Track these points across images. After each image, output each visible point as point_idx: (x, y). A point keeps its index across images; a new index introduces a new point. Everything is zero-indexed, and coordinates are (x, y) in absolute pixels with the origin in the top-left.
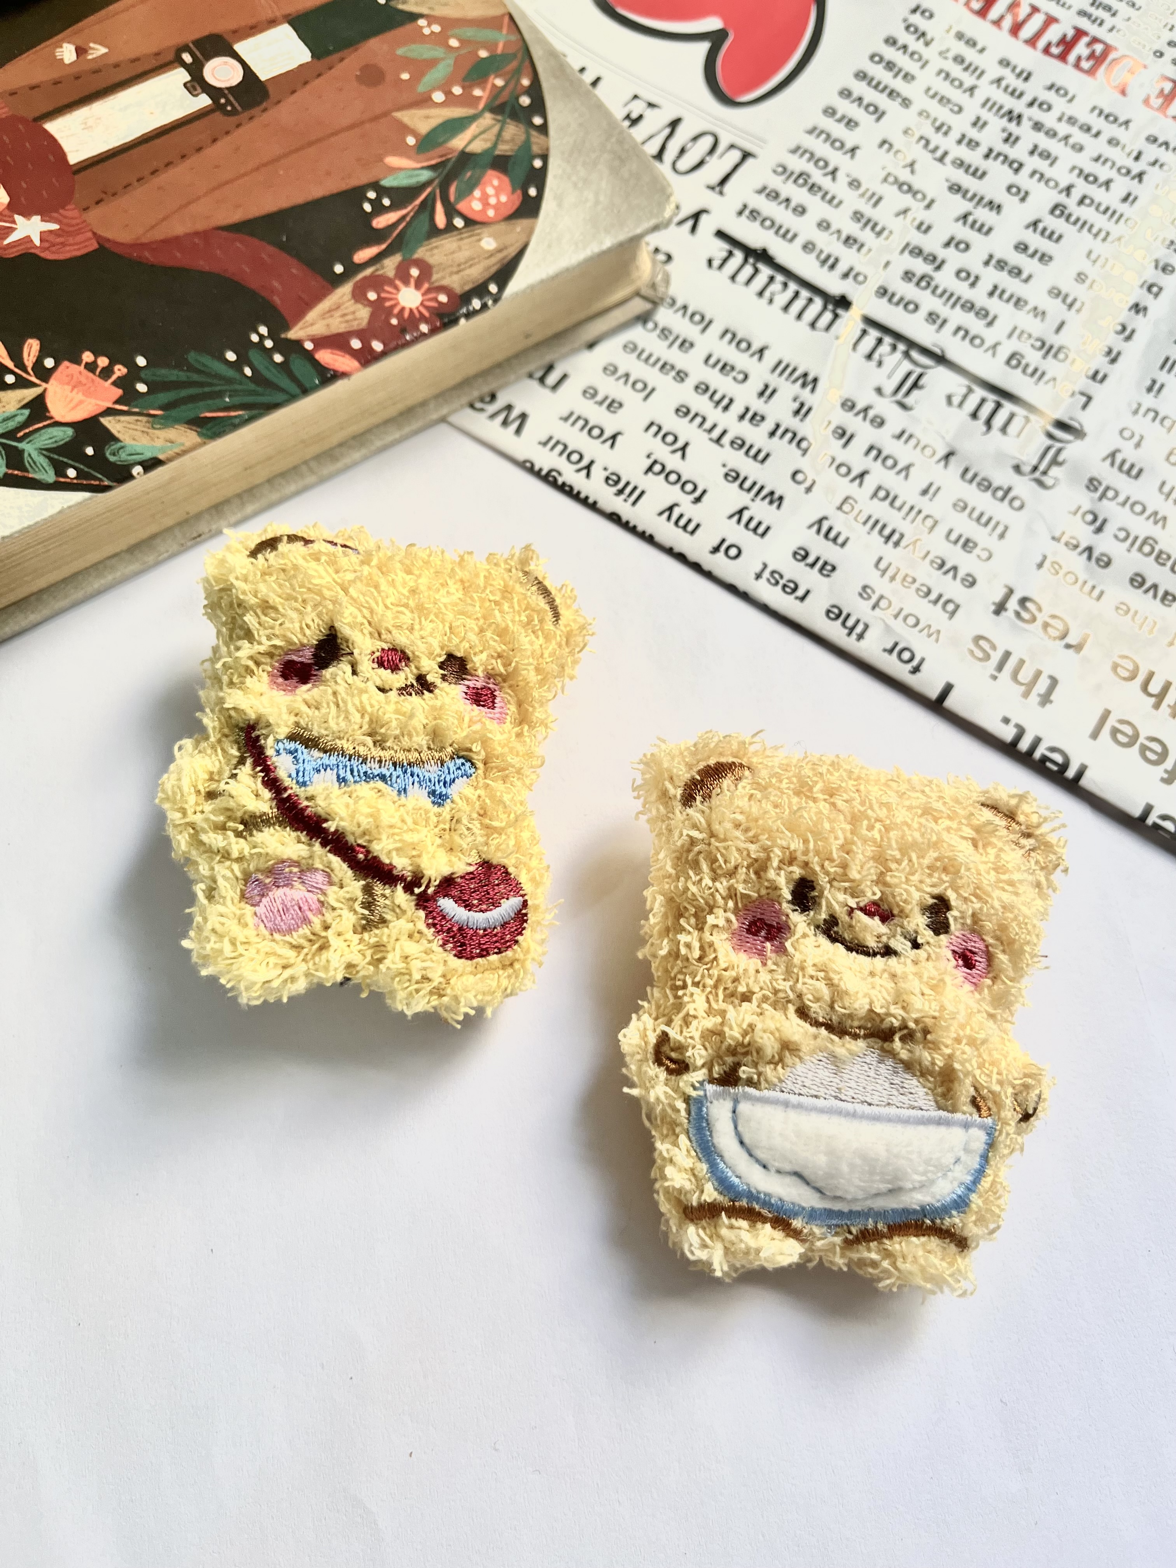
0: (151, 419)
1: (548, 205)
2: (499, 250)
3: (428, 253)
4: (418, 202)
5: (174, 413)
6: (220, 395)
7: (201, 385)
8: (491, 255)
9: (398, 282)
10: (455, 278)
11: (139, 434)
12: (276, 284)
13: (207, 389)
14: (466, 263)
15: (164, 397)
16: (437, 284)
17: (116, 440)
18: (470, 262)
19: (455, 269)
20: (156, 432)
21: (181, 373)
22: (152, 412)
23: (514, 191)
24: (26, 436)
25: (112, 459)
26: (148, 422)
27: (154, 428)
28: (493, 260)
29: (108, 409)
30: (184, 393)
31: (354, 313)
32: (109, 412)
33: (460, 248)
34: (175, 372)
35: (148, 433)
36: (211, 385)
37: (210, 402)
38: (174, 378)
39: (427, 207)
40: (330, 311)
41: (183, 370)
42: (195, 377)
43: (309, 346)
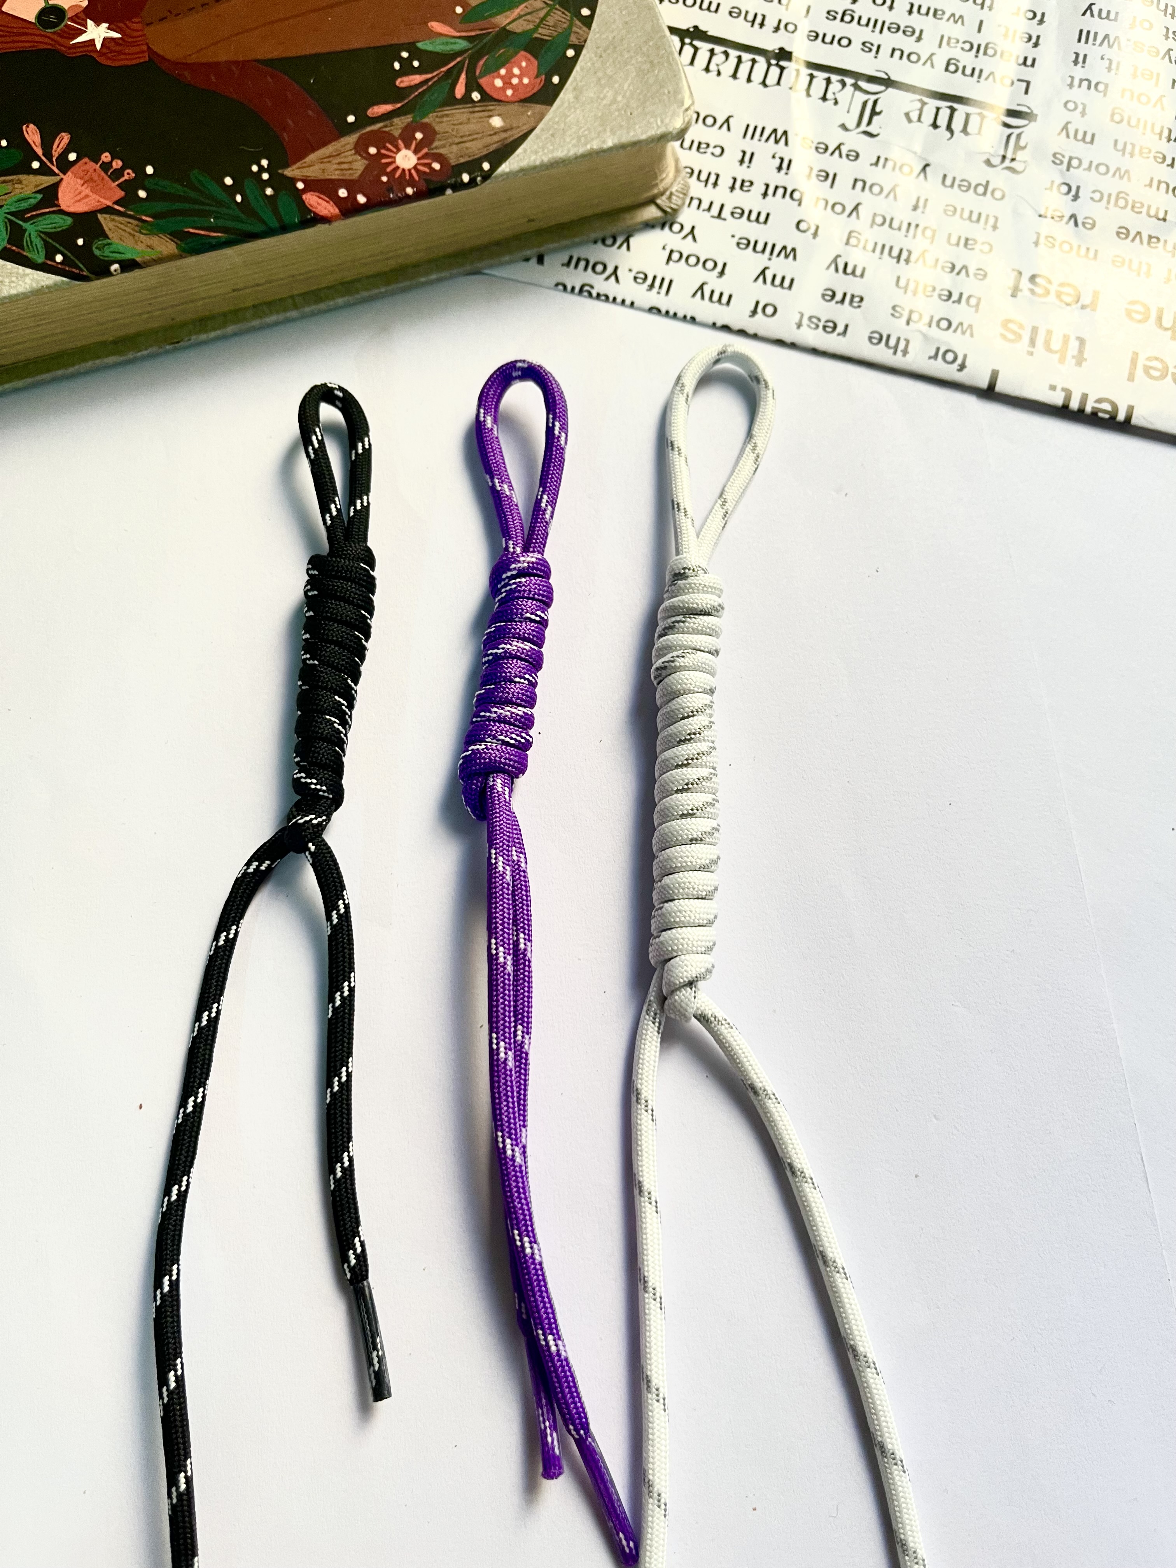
0: (140, 224)
1: (566, 96)
2: (504, 130)
3: (438, 120)
4: (444, 69)
5: (162, 222)
6: (208, 214)
7: (195, 201)
8: (495, 134)
9: (400, 142)
10: (455, 148)
11: (127, 235)
12: (290, 122)
13: (197, 207)
14: (470, 135)
15: (160, 206)
16: (435, 151)
17: (107, 237)
18: (472, 136)
19: (457, 140)
20: (142, 236)
21: (180, 188)
22: (144, 218)
23: (537, 77)
24: (33, 217)
25: (97, 252)
26: (137, 226)
27: (140, 232)
28: (496, 138)
29: (108, 207)
30: (177, 206)
31: (350, 163)
32: (107, 210)
33: (468, 122)
34: (176, 185)
35: (134, 236)
36: (203, 204)
37: (196, 219)
38: (173, 191)
39: (452, 77)
40: (330, 157)
41: (183, 185)
42: (192, 194)
43: (300, 185)
